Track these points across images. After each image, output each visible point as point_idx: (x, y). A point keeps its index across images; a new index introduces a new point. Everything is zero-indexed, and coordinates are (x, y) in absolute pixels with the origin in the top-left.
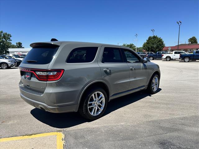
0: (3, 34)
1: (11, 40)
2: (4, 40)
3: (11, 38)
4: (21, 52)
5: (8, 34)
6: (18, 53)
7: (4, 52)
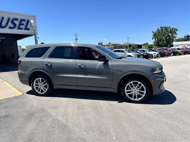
0: (170, 29)
1: (177, 34)
2: (170, 34)
3: (177, 32)
4: (186, 45)
5: (175, 29)
6: (183, 46)
7: (169, 46)
